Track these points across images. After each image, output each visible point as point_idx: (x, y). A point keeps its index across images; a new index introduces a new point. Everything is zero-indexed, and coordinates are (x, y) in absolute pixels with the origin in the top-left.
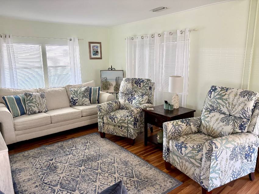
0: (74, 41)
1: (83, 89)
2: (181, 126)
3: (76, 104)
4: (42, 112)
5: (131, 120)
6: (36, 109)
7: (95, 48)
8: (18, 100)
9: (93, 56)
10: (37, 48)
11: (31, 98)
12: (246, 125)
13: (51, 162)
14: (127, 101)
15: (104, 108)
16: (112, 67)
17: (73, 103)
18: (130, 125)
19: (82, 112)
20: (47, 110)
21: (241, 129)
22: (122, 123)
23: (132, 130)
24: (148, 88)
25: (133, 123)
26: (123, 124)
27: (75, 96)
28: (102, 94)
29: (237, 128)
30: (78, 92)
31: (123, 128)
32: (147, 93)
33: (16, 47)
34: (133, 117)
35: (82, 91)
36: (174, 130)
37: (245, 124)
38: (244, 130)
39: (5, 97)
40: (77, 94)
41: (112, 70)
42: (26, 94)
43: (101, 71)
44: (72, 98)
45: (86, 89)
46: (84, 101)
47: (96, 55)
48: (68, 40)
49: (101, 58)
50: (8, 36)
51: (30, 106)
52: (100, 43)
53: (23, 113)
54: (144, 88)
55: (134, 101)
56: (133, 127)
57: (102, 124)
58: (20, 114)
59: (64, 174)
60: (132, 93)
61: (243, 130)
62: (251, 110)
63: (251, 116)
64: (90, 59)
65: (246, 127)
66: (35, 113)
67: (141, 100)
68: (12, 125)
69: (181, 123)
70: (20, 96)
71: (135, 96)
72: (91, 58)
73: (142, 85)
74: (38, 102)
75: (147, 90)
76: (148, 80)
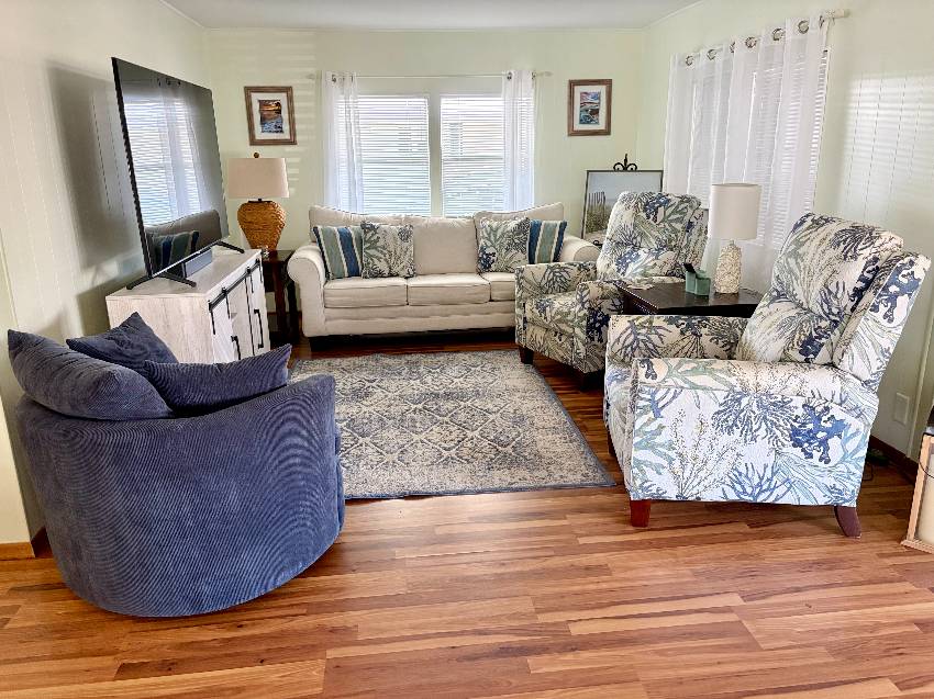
0: (520, 78)
1: (512, 224)
2: (660, 331)
3: (490, 266)
4: (398, 275)
5: (581, 314)
6: (382, 266)
7: (590, 99)
8: (346, 239)
9: (578, 127)
10: (420, 104)
11: (375, 237)
12: (824, 340)
13: (368, 384)
14: (614, 266)
15: (530, 277)
16: (626, 160)
17: (485, 264)
18: (577, 330)
19: (491, 286)
20: (412, 273)
21: (804, 352)
22: (560, 321)
23: (580, 344)
24: (679, 226)
25: (584, 323)
26: (564, 327)
27: (489, 244)
28: (570, 242)
29: (796, 346)
30: (499, 233)
31: (563, 339)
32: (673, 243)
33: (368, 104)
34: (587, 305)
35: (509, 229)
36: (632, 337)
37: (820, 337)
38: (816, 354)
39: (319, 227)
40: (495, 236)
41: (625, 169)
42: (363, 226)
43: (588, 171)
44: (483, 250)
45: (519, 225)
46: (511, 258)
47: (588, 123)
48: (504, 79)
49: (607, 132)
50: (348, 78)
51: (371, 256)
52: (608, 83)
53: (354, 272)
54: (667, 227)
55: (632, 267)
56: (583, 336)
57: (521, 322)
58: (346, 274)
59: (371, 409)
60: (634, 241)
61: (812, 356)
62: (851, 292)
63: (848, 311)
64: (570, 135)
65: (822, 345)
66: (379, 275)
67: (651, 264)
68: (320, 293)
69: (665, 325)
70: (353, 230)
71: (641, 252)
72: (573, 133)
73: (660, 217)
74: (392, 249)
75: (675, 231)
76: (684, 199)
